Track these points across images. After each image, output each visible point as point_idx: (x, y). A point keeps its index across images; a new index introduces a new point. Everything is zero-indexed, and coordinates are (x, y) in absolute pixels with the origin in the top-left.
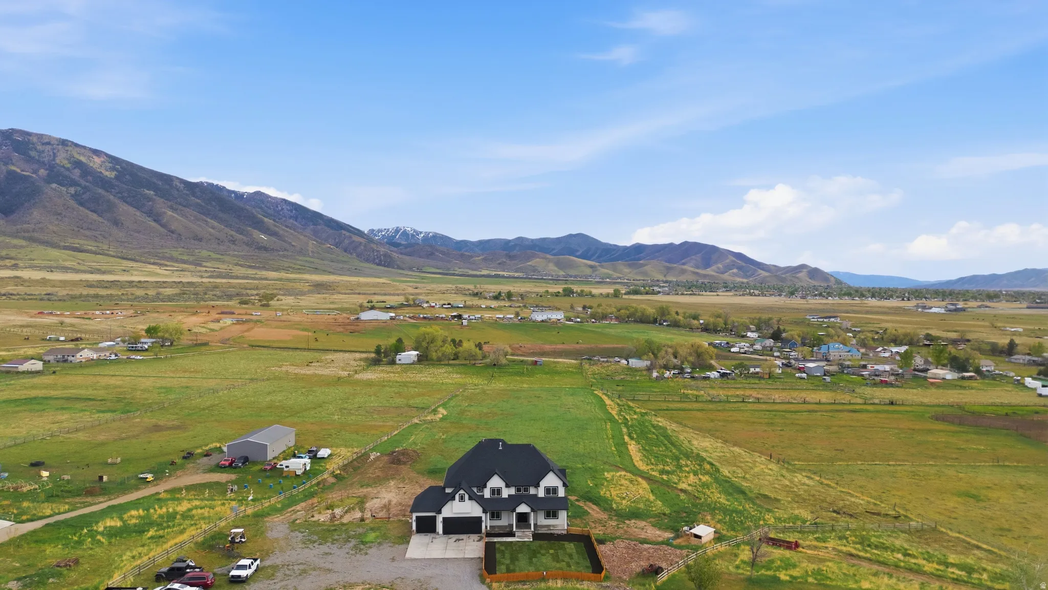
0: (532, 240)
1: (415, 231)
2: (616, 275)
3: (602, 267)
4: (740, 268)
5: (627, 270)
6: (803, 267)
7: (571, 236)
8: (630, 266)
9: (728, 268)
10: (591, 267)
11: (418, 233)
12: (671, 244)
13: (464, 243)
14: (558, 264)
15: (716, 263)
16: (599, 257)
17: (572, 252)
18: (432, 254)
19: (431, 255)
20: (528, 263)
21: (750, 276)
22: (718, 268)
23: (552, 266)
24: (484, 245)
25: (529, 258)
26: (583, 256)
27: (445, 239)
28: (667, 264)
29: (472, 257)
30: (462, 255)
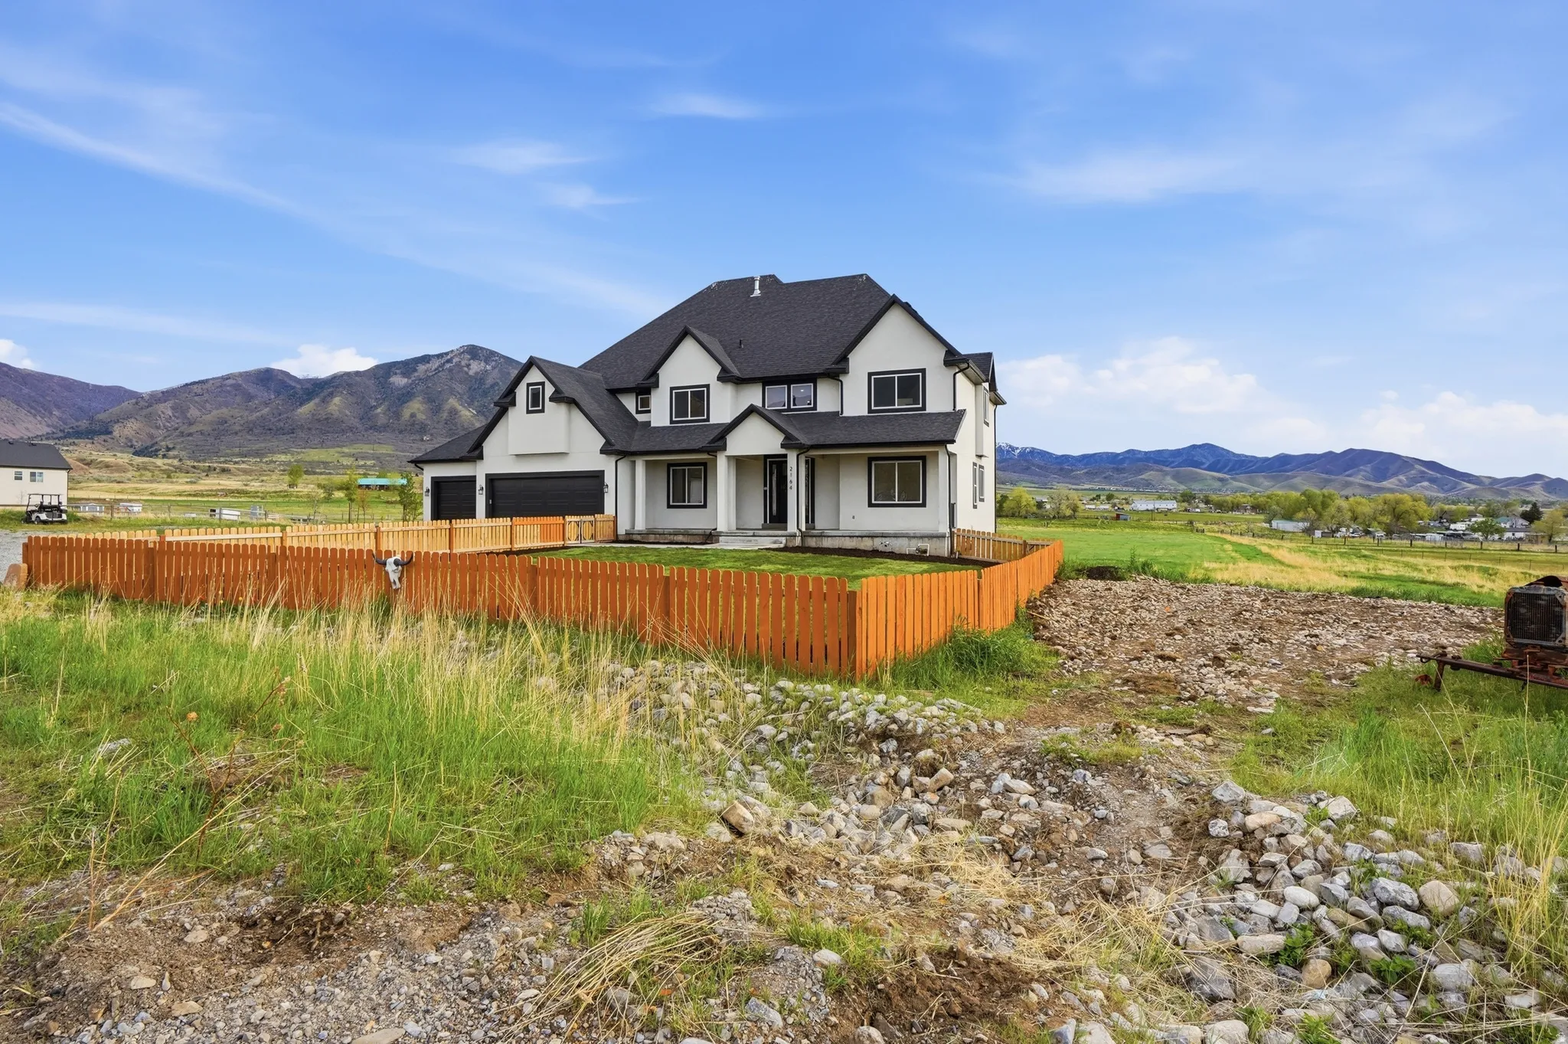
0: (1146, 453)
1: (1010, 447)
2: (1253, 489)
3: (1234, 479)
4: (1432, 480)
5: (1267, 483)
6: (1537, 477)
7: (1194, 447)
8: (1273, 478)
9: (1414, 481)
10: (1221, 480)
11: (1013, 449)
12: (1331, 453)
13: (1065, 458)
14: (1176, 477)
15: (1395, 474)
16: (1230, 471)
17: (1197, 465)
18: (1028, 468)
19: (1026, 470)
20: (1143, 477)
21: (1449, 490)
22: (1400, 481)
23: (1169, 480)
24: (1086, 459)
25: (1140, 472)
26: (1209, 469)
27: (1043, 454)
28: (1324, 476)
29: (1072, 471)
30: (1061, 469)
